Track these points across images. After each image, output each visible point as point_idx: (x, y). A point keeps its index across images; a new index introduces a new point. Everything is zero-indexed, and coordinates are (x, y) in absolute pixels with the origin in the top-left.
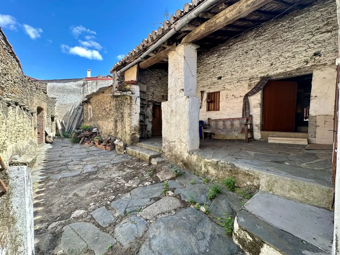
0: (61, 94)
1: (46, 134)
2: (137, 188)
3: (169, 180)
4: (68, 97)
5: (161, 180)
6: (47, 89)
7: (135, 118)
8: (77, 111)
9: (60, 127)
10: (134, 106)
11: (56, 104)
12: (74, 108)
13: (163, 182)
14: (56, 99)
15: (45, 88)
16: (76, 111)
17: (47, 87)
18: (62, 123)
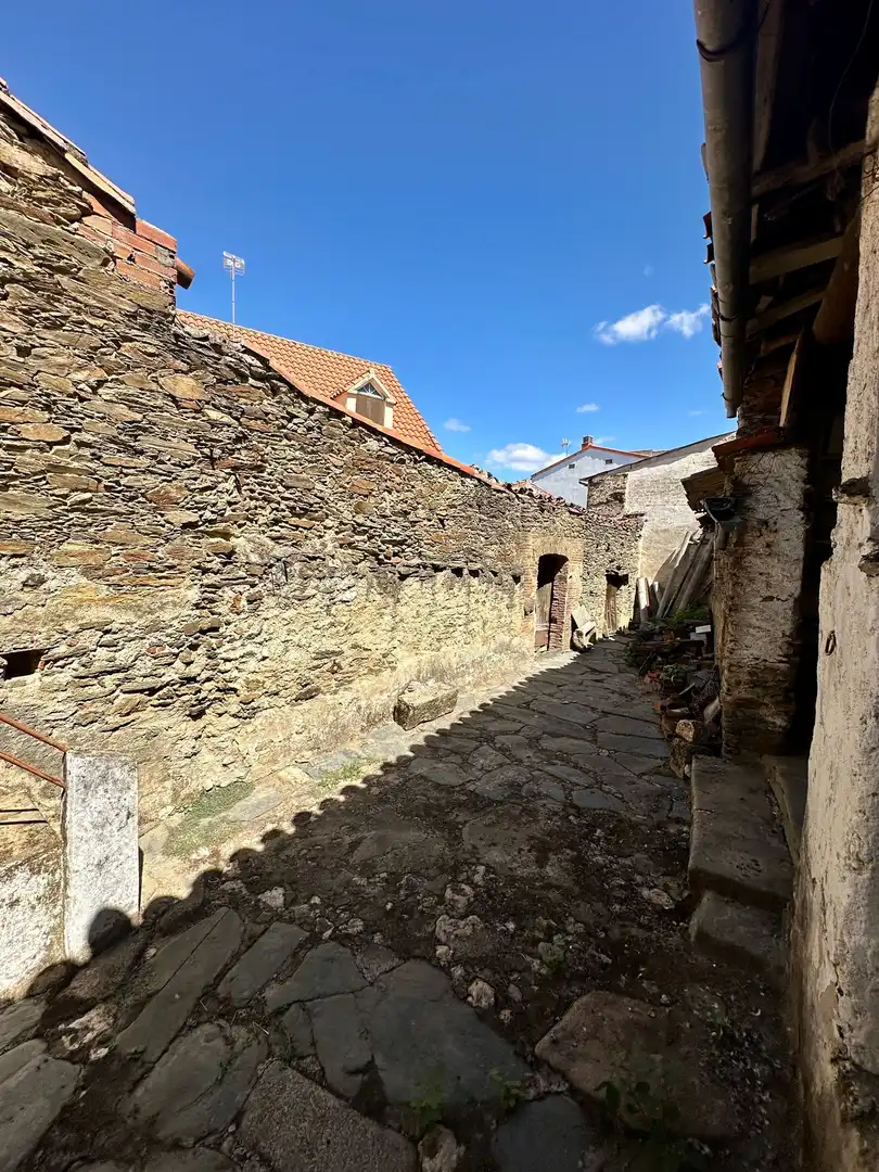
0: (659, 501)
1: (574, 626)
2: (436, 972)
3: (574, 1091)
4: (676, 508)
5: (542, 1046)
6: (627, 491)
7: (758, 624)
8: (697, 551)
9: (644, 603)
10: (758, 561)
11: (641, 533)
12: (688, 542)
13: (537, 1064)
14: (644, 518)
15: (621, 488)
16: (693, 551)
17: (627, 485)
18: (651, 590)
